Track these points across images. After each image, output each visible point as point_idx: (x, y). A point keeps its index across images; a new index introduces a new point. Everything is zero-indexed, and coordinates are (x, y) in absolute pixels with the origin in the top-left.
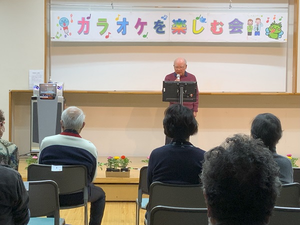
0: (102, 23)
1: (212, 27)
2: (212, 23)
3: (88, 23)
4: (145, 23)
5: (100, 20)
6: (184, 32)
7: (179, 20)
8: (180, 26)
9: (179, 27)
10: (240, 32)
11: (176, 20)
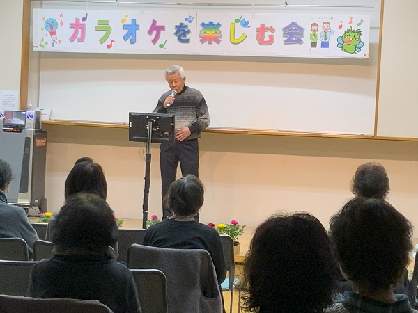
0: (103, 26)
1: (257, 35)
2: (258, 29)
3: (83, 26)
4: (163, 28)
5: (100, 23)
6: (218, 41)
7: (211, 23)
8: (211, 31)
9: (210, 33)
10: (299, 41)
11: (205, 23)
